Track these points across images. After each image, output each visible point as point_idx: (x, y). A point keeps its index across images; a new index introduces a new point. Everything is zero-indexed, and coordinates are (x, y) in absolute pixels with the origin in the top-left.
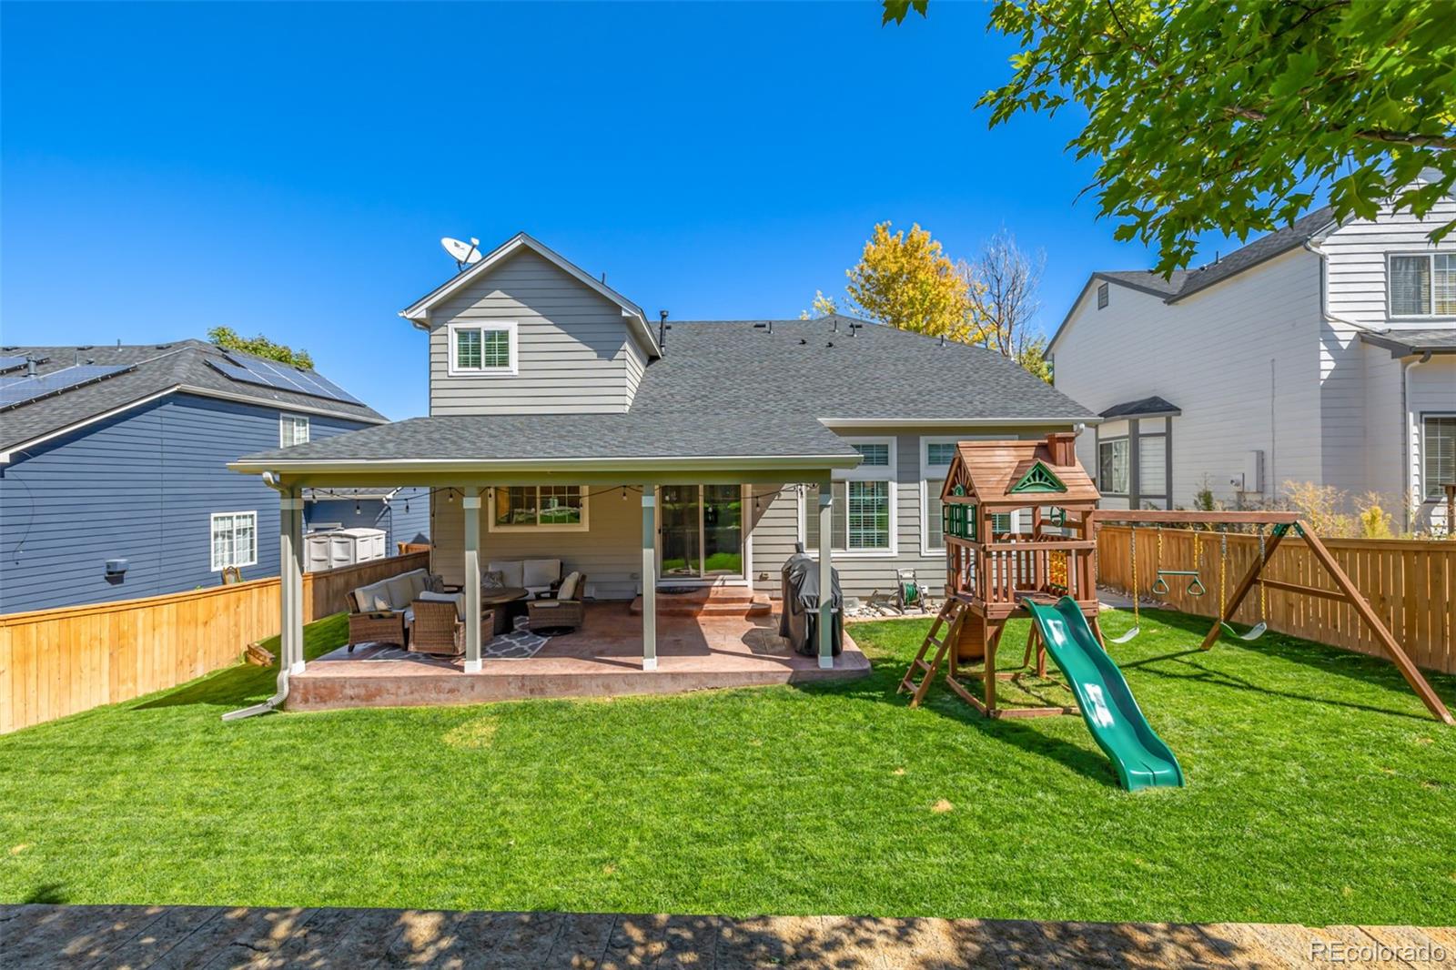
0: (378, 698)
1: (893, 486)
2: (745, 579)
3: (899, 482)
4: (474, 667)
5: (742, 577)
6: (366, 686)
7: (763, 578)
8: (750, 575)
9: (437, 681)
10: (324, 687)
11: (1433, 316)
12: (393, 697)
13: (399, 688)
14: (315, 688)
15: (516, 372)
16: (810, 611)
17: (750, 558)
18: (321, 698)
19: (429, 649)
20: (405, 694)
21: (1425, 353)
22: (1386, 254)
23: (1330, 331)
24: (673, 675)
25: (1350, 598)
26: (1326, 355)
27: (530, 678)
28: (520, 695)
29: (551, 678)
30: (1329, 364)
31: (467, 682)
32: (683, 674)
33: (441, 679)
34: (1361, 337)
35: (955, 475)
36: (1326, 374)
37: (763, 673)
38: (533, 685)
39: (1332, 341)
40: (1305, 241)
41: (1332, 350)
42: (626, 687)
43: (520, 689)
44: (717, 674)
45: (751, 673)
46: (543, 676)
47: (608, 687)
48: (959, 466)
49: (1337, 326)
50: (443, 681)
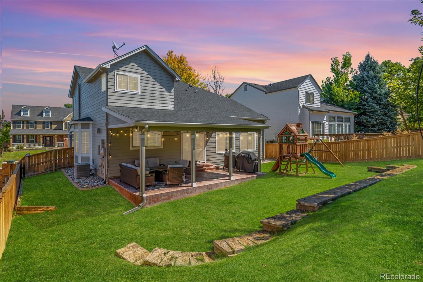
0: (172, 198)
2: (204, 160)
4: (195, 185)
6: (168, 195)
7: (208, 160)
9: (187, 190)
10: (156, 198)
11: (310, 104)
12: (176, 197)
13: (177, 194)
14: (153, 198)
15: (140, 93)
16: (254, 162)
17: (205, 154)
18: (155, 201)
19: (175, 183)
20: (179, 196)
21: (313, 111)
22: (305, 91)
23: (299, 105)
24: (237, 180)
25: (329, 151)
26: (299, 109)
27: (209, 185)
28: (206, 191)
29: (213, 185)
30: (299, 111)
31: (195, 189)
32: (239, 179)
33: (188, 189)
34: (303, 106)
35: (285, 130)
36: (299, 113)
37: (252, 177)
38: (210, 187)
39: (300, 107)
40: (297, 87)
41: (300, 108)
42: (228, 184)
43: (207, 189)
44: (244, 178)
45: (250, 177)
46: (212, 184)
47: (225, 185)
48: (286, 129)
49: (300, 104)
50: (188, 190)
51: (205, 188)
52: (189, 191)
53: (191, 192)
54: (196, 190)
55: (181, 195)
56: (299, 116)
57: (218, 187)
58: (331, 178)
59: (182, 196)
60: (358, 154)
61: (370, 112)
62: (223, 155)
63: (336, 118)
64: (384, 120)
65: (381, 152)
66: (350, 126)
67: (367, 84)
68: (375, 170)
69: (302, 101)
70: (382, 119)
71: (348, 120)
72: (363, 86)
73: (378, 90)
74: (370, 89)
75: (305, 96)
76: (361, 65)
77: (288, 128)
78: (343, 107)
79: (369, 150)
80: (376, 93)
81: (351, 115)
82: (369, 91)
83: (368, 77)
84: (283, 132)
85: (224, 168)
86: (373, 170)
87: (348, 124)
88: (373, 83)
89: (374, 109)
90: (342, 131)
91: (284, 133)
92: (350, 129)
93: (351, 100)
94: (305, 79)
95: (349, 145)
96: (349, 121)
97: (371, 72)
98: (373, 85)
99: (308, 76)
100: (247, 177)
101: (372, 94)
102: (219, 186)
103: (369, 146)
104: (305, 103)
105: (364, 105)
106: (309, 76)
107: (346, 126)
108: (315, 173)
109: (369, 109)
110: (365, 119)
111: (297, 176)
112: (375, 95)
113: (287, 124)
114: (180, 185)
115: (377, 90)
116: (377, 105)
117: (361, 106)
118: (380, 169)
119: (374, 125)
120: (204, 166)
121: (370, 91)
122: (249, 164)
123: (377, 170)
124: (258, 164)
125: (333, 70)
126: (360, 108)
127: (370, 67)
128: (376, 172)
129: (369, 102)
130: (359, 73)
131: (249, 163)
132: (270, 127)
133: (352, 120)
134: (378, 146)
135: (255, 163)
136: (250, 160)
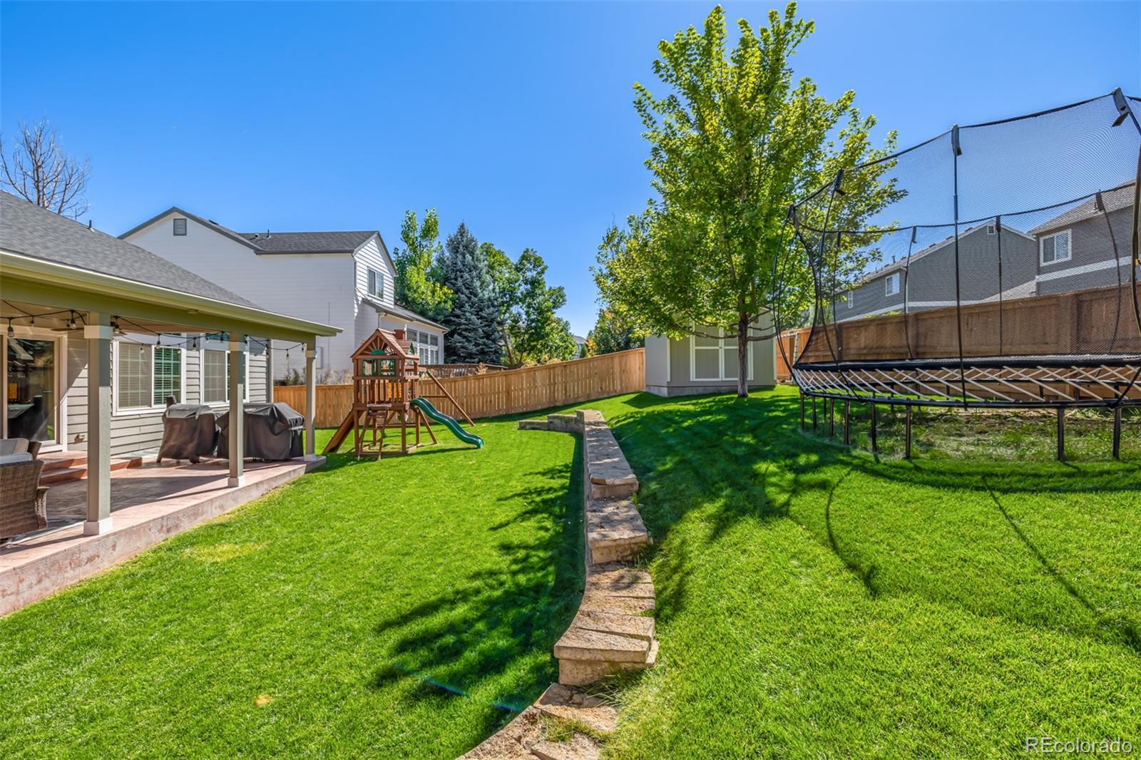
1: (184, 352)
2: (58, 443)
3: (188, 350)
4: (107, 525)
5: (54, 441)
7: (79, 440)
8: (65, 438)
9: (73, 553)
11: (376, 296)
17: (65, 420)
22: (368, 267)
23: (356, 295)
24: (257, 484)
25: (447, 396)
26: (356, 306)
27: (168, 517)
28: (158, 539)
29: (184, 512)
30: (356, 310)
31: (110, 542)
32: (262, 482)
33: (79, 549)
34: (365, 301)
35: (371, 344)
36: (356, 315)
37: (294, 471)
38: (170, 523)
39: (357, 300)
40: (351, 252)
41: (358, 304)
42: (232, 502)
43: (160, 531)
44: (276, 477)
45: (290, 472)
46: (178, 512)
47: (222, 507)
48: (375, 340)
49: (359, 294)
50: (80, 551)
51: (153, 530)
52: (84, 556)
53: (90, 560)
54: (114, 547)
55: (40, 581)
56: (356, 321)
57: (201, 518)
58: (479, 447)
59: (46, 583)
60: (491, 401)
61: (466, 330)
62: (160, 420)
63: (418, 335)
64: (486, 346)
65: (527, 395)
66: (437, 352)
67: (462, 277)
68: (532, 426)
69: (362, 289)
70: (484, 344)
71: (434, 341)
72: (456, 279)
73: (479, 291)
74: (467, 288)
75: (366, 276)
76: (451, 240)
77: (381, 340)
78: (423, 313)
79: (508, 393)
80: (476, 296)
81: (438, 331)
82: (465, 291)
83: (464, 265)
84: (367, 349)
85: (159, 461)
86: (528, 427)
87: (435, 348)
88: (472, 278)
89: (474, 324)
90: (427, 362)
91: (370, 351)
92: (437, 358)
93: (440, 303)
94: (367, 238)
95: (463, 384)
96: (436, 345)
97: (469, 257)
98: (472, 281)
99: (373, 233)
100: (278, 474)
101: (470, 298)
102: (203, 514)
103: (508, 386)
104: (366, 293)
105: (458, 316)
106: (375, 235)
107: (432, 351)
108: (435, 443)
109: (465, 324)
110: (460, 342)
111: (404, 453)
112: (474, 299)
113: (378, 330)
114: (10, 543)
115: (477, 291)
116: (478, 319)
117: (452, 318)
118: (538, 424)
119: (473, 354)
120: (71, 462)
121: (467, 292)
122: (276, 435)
123: (535, 426)
124: (301, 433)
125: (406, 237)
126: (451, 321)
127: (466, 247)
128: (533, 429)
129: (465, 312)
130: (447, 254)
131: (277, 432)
132: (341, 331)
133: (441, 340)
134: (522, 385)
135: (295, 431)
136: (279, 423)
